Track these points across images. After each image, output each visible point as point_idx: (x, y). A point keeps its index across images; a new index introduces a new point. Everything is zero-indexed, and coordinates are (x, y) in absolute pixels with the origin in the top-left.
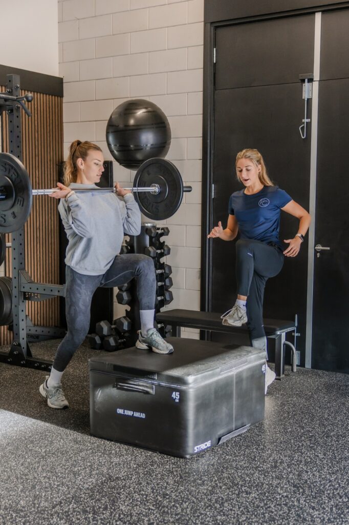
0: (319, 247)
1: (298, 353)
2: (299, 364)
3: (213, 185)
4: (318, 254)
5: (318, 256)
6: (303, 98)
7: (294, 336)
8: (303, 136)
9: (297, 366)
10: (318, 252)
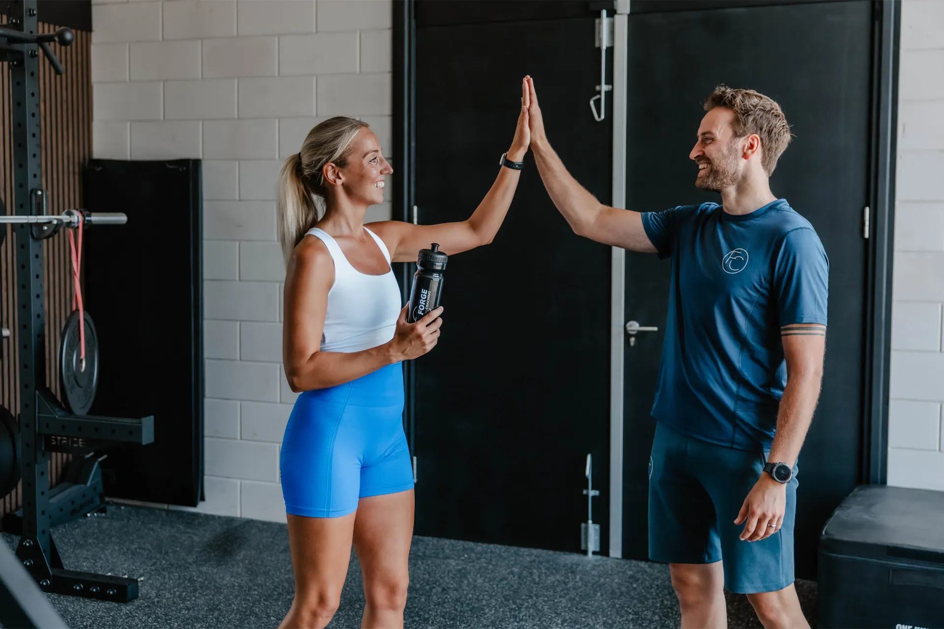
0: (634, 326)
1: (595, 529)
2: (598, 549)
3: (415, 209)
4: (633, 340)
5: (632, 344)
6: (597, 45)
7: (587, 496)
8: (599, 116)
9: (594, 553)
10: (631, 336)
